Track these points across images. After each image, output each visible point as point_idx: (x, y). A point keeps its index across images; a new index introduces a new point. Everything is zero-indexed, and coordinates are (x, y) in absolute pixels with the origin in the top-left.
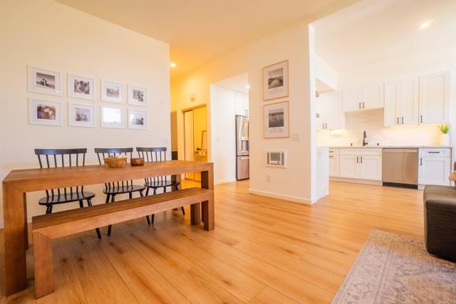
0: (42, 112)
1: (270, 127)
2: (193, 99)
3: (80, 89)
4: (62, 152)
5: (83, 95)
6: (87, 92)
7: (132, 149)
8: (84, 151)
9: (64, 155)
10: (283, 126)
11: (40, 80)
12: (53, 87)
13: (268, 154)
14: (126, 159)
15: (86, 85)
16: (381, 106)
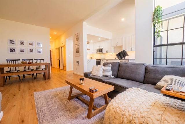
0: (11, 50)
1: (76, 53)
4: (12, 60)
5: (22, 45)
6: (24, 44)
7: (33, 60)
11: (11, 42)
12: (14, 43)
13: (76, 61)
14: (26, 62)
15: (23, 42)
16: (122, 45)
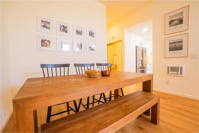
0: (44, 43)
1: (170, 51)
2: (113, 38)
3: (63, 30)
4: (56, 66)
6: (66, 32)
7: (94, 64)
8: (68, 65)
9: (61, 68)
10: (182, 49)
12: (49, 28)
13: (168, 68)
15: (66, 27)
